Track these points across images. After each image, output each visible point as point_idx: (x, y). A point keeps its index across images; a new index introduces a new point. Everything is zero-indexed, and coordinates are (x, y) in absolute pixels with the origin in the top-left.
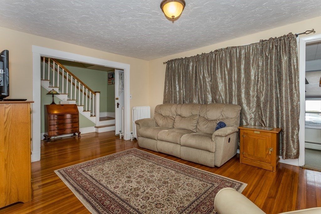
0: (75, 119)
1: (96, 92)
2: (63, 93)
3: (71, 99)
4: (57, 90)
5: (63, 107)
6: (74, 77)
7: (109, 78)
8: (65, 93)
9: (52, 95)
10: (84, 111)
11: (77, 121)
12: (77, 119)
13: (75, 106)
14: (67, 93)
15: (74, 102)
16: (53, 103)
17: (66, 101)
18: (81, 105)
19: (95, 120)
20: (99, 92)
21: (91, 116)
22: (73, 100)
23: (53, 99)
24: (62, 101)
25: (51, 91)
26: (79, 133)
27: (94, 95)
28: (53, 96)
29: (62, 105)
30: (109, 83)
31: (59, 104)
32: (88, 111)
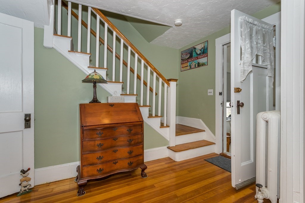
0: (136, 137)
1: (170, 80)
2: (114, 80)
3: (128, 93)
4: (102, 73)
5: (112, 109)
6: (134, 49)
7: (182, 60)
8: (117, 81)
9: (92, 84)
10: (150, 116)
11: (140, 141)
12: (139, 136)
13: (135, 108)
14: (121, 81)
15: (132, 100)
16: (95, 101)
17: (119, 95)
18: (145, 106)
19: (169, 134)
20: (176, 80)
21: (162, 125)
22: (132, 94)
23: (95, 93)
24: (112, 95)
25: (90, 75)
26: (143, 167)
27: (166, 85)
28: (95, 86)
29: (112, 105)
30: (183, 67)
31: (106, 102)
32: (156, 116)
